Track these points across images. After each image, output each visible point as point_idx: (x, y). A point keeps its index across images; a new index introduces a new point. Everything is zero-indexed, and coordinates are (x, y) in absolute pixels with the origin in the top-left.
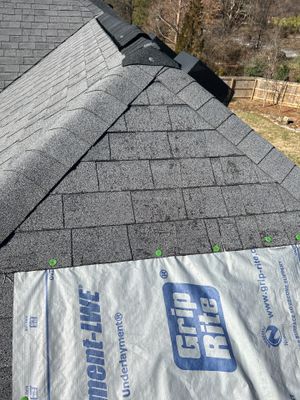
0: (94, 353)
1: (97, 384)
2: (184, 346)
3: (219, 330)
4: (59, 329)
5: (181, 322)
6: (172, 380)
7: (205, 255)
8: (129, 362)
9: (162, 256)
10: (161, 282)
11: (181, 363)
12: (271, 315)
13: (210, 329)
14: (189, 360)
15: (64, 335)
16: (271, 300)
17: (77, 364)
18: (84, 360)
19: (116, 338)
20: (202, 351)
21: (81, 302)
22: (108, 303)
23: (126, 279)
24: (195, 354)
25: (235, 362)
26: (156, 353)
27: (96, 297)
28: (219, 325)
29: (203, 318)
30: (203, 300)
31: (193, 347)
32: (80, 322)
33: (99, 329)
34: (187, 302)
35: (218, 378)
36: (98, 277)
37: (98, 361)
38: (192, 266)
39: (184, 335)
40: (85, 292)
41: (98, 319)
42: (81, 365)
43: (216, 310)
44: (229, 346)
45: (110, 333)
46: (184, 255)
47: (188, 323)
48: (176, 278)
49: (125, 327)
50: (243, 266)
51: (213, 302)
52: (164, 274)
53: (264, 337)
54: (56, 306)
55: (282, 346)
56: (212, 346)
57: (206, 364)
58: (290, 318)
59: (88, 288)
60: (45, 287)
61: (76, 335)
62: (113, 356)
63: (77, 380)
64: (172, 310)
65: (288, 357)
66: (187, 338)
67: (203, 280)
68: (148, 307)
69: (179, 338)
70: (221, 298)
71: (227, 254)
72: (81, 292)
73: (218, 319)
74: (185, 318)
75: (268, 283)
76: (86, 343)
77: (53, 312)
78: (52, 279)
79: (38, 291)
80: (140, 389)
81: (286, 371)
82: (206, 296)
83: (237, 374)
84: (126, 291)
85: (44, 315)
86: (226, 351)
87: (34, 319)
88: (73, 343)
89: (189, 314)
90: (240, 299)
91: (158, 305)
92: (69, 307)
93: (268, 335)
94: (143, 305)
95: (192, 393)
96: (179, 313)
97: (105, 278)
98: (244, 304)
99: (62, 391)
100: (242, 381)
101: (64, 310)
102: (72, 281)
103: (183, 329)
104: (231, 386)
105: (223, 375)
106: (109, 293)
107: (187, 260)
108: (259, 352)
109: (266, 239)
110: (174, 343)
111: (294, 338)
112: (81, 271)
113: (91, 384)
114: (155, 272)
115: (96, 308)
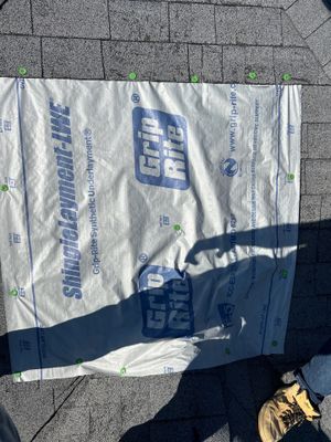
0: (64, 161)
1: (66, 184)
2: (146, 165)
3: (181, 156)
4: (32, 136)
5: (146, 145)
6: (131, 189)
7: (181, 84)
8: (95, 170)
9: (136, 80)
10: (132, 105)
11: (141, 178)
12: (233, 149)
13: (172, 154)
14: (149, 176)
15: (36, 141)
16: (238, 136)
17: (49, 165)
18: (55, 164)
19: (85, 150)
20: (162, 171)
21: (52, 114)
22: (79, 119)
23: (97, 97)
24: (155, 173)
25: (189, 182)
26: (120, 167)
27: (67, 111)
28: (182, 152)
29: (167, 144)
30: (170, 128)
31: (154, 167)
32: (51, 131)
33: (69, 140)
34: (154, 127)
35: (172, 194)
36: (69, 95)
37: (67, 166)
38: (165, 93)
39: (147, 157)
40: (55, 105)
41: (68, 131)
42: (52, 167)
43: (182, 138)
44: (187, 170)
45: (79, 146)
46: (159, 81)
47: (153, 146)
48: (148, 104)
49: (94, 142)
50: (217, 100)
51: (181, 130)
52: (136, 98)
53: (221, 168)
54: (28, 115)
55: (236, 177)
56: (171, 168)
57: (164, 181)
58: (251, 155)
59: (58, 101)
60: (16, 94)
61: (47, 142)
62: (80, 164)
63: (49, 178)
64: (139, 133)
65: (239, 186)
66: (150, 159)
67: (173, 109)
68: (117, 127)
69: (142, 158)
70: (188, 129)
71: (205, 85)
72: (51, 104)
73: (182, 147)
74: (151, 142)
75: (238, 120)
76: (56, 150)
77: (25, 119)
78: (23, 88)
79: (9, 98)
80: (103, 192)
81: (233, 196)
82: (174, 125)
83: (188, 192)
84: (96, 110)
85: (17, 121)
86: (183, 174)
87: (8, 124)
88: (45, 148)
89: (155, 139)
90: (206, 132)
91: (126, 127)
92: (40, 117)
93: (225, 166)
94: (112, 125)
95: (148, 201)
96: (145, 136)
97: (75, 93)
98: (209, 136)
99: (36, 184)
100: (191, 198)
101: (36, 119)
102: (43, 92)
103: (147, 151)
104: (181, 201)
105: (177, 193)
106: (80, 109)
107: (162, 88)
108: (212, 177)
109: (250, 75)
110: (137, 161)
111: (249, 172)
112: (52, 83)
113: (60, 182)
114: (126, 95)
115: (67, 121)
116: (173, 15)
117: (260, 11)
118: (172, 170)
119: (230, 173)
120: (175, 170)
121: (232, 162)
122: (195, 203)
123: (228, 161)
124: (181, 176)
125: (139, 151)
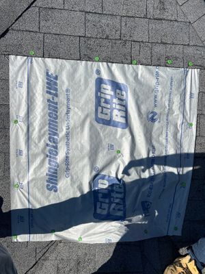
0: (52, 107)
1: (53, 121)
2: (102, 113)
3: (123, 109)
4: (35, 91)
5: (103, 100)
6: (92, 127)
7: (126, 65)
8: (71, 114)
9: (99, 61)
10: (95, 76)
11: (98, 120)
12: (155, 106)
13: (118, 107)
14: (103, 120)
15: (37, 94)
16: (159, 98)
17: (43, 110)
18: (47, 109)
19: (65, 102)
20: (111, 116)
21: (47, 79)
22: (63, 82)
23: (75, 70)
24: (107, 118)
25: (127, 124)
26: (86, 113)
27: (56, 78)
28: (124, 106)
29: (115, 101)
30: (118, 91)
31: (106, 114)
32: (46, 89)
33: (56, 95)
34: (108, 90)
35: (116, 131)
36: (58, 68)
37: (54, 111)
38: (116, 70)
39: (103, 107)
40: (50, 74)
41: (56, 90)
42: (45, 111)
43: (125, 97)
44: (126, 117)
45: (62, 99)
46: (113, 63)
47: (106, 102)
48: (105, 76)
49: (71, 97)
50: (147, 76)
51: (124, 93)
52: (98, 72)
53: (148, 117)
54: (33, 79)
55: (156, 123)
56: (117, 115)
57: (112, 123)
58: (166, 110)
59: (52, 72)
60: (27, 66)
61: (43, 95)
62: (62, 110)
63: (43, 117)
64: (99, 93)
65: (158, 129)
66: (104, 109)
67: (120, 79)
68: (86, 89)
69: (100, 109)
70: (129, 92)
71: (140, 66)
72: (47, 73)
73: (124, 103)
74: (105, 99)
75: (160, 89)
76: (49, 100)
77: (31, 82)
78: (31, 63)
79: (23, 68)
80: (75, 127)
81: (154, 135)
82: (120, 89)
83: (127, 131)
84: (74, 78)
85: (26, 82)
86: (124, 119)
87: (21, 83)
88: (42, 99)
89: (108, 97)
90: (140, 94)
91: (91, 89)
92: (40, 80)
93: (150, 116)
94: (83, 88)
95: (101, 134)
96: (102, 95)
97: (62, 68)
98: (141, 97)
99: (35, 121)
100: (128, 135)
101: (37, 81)
102: (43, 66)
103: (103, 104)
104: (122, 136)
105: (119, 130)
106: (64, 77)
107: (114, 67)
108: (142, 122)
109: (168, 61)
110: (96, 110)
111: (165, 120)
112: (48, 61)
113: (49, 120)
114: (93, 70)
115: (56, 84)
116: (123, 24)
117: (176, 24)
118: (117, 116)
119: (153, 120)
120: (119, 116)
121: (155, 114)
122: (130, 138)
123: (152, 113)
124: (123, 121)
125: (98, 104)
